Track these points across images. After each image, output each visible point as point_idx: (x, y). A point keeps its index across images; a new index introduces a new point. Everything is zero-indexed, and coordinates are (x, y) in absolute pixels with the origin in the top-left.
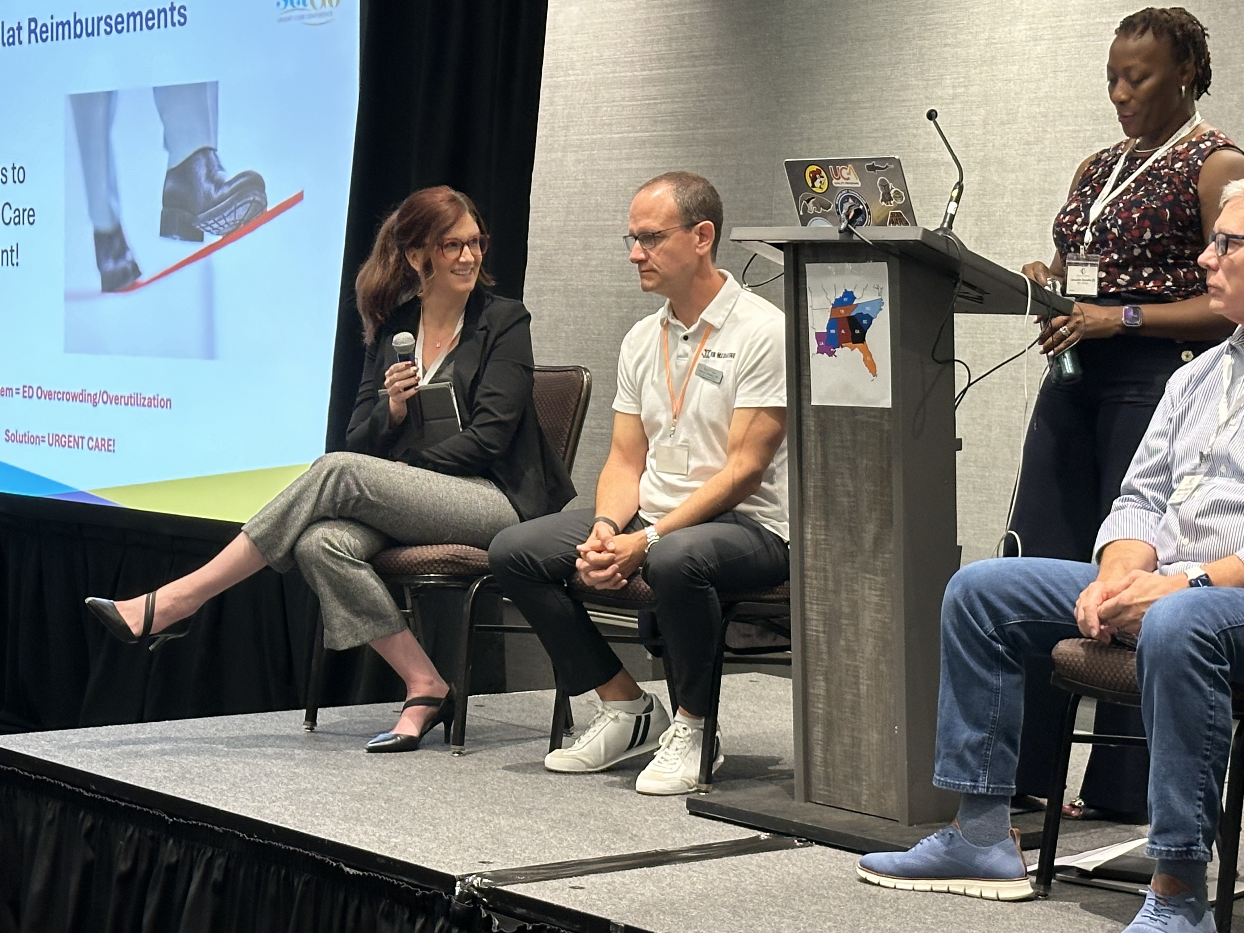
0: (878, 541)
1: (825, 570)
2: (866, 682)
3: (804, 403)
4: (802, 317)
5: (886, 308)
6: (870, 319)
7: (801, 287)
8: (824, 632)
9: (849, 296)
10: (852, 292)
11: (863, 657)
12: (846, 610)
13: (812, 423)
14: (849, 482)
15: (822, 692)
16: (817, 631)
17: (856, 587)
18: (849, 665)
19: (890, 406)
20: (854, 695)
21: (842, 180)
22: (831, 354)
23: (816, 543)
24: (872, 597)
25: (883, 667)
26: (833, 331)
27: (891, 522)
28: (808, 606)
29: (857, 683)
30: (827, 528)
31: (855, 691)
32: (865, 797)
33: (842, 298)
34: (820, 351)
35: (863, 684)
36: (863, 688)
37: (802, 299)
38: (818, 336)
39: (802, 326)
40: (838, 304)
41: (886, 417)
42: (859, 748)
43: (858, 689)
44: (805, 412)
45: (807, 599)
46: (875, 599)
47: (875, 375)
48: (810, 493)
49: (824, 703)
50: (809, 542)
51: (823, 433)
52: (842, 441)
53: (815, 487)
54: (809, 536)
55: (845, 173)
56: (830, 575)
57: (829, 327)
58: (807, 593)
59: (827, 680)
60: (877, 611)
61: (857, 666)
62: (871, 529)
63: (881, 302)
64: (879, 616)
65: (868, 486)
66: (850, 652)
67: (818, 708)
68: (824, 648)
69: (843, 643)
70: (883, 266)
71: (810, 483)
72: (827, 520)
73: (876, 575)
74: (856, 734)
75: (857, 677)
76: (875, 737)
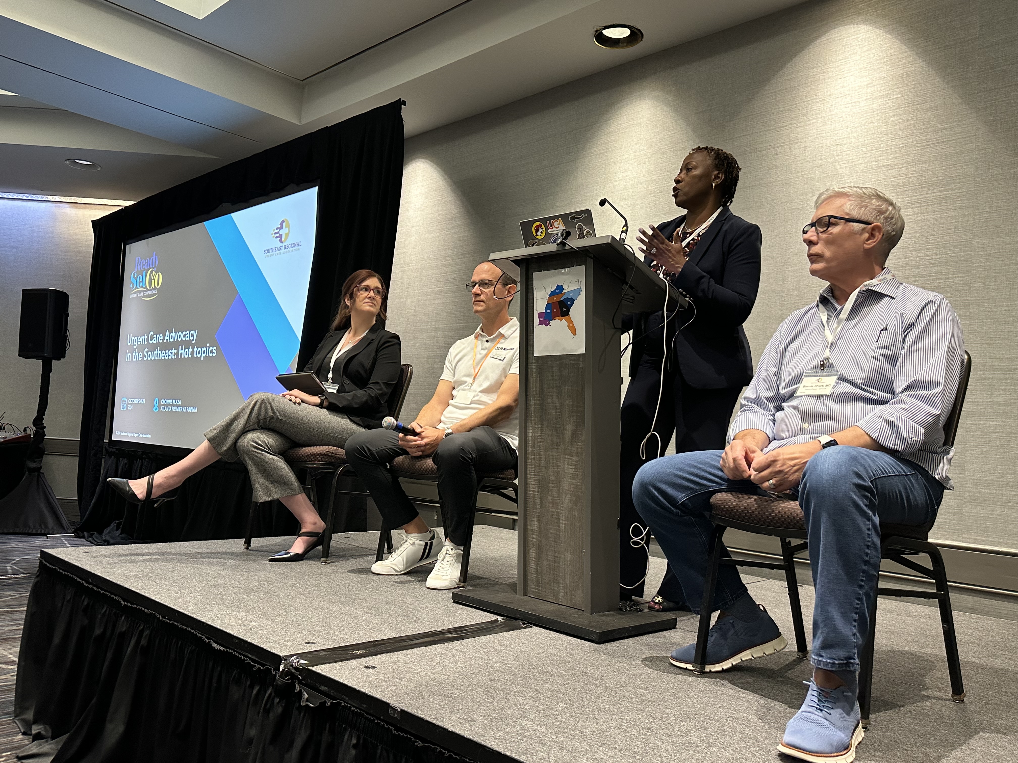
0: (574, 435)
1: (540, 454)
2: (564, 522)
3: (530, 356)
4: (530, 305)
5: (583, 293)
6: (573, 301)
7: (530, 287)
8: (538, 492)
9: (560, 288)
10: (562, 286)
11: (563, 507)
12: (553, 478)
13: (534, 367)
14: (556, 400)
15: (536, 528)
16: (534, 491)
17: (559, 464)
18: (553, 512)
19: (584, 352)
20: (556, 530)
21: (554, 229)
22: (547, 325)
23: (535, 438)
24: (570, 470)
25: (575, 513)
26: (549, 311)
27: (584, 423)
28: (528, 476)
29: (558, 523)
30: (542, 429)
31: (557, 528)
32: (561, 594)
33: (555, 290)
34: (540, 324)
35: (562, 523)
36: (562, 526)
37: (530, 294)
38: (540, 315)
39: (530, 310)
40: (553, 294)
41: (581, 359)
42: (559, 562)
43: (559, 527)
44: (530, 361)
45: (528, 472)
46: (571, 471)
47: (575, 334)
48: (532, 409)
49: (536, 535)
50: (530, 438)
51: (541, 372)
52: (552, 376)
53: (535, 405)
54: (530, 434)
55: (556, 224)
56: (543, 457)
57: (546, 309)
58: (528, 469)
59: (539, 521)
60: (573, 478)
61: (557, 512)
62: (570, 427)
63: (580, 290)
64: (574, 481)
65: (568, 402)
66: (555, 504)
67: (533, 538)
68: (538, 501)
69: (549, 498)
70: (582, 269)
71: (532, 402)
72: (542, 424)
73: (572, 456)
74: (557, 555)
75: (559, 519)
76: (569, 556)
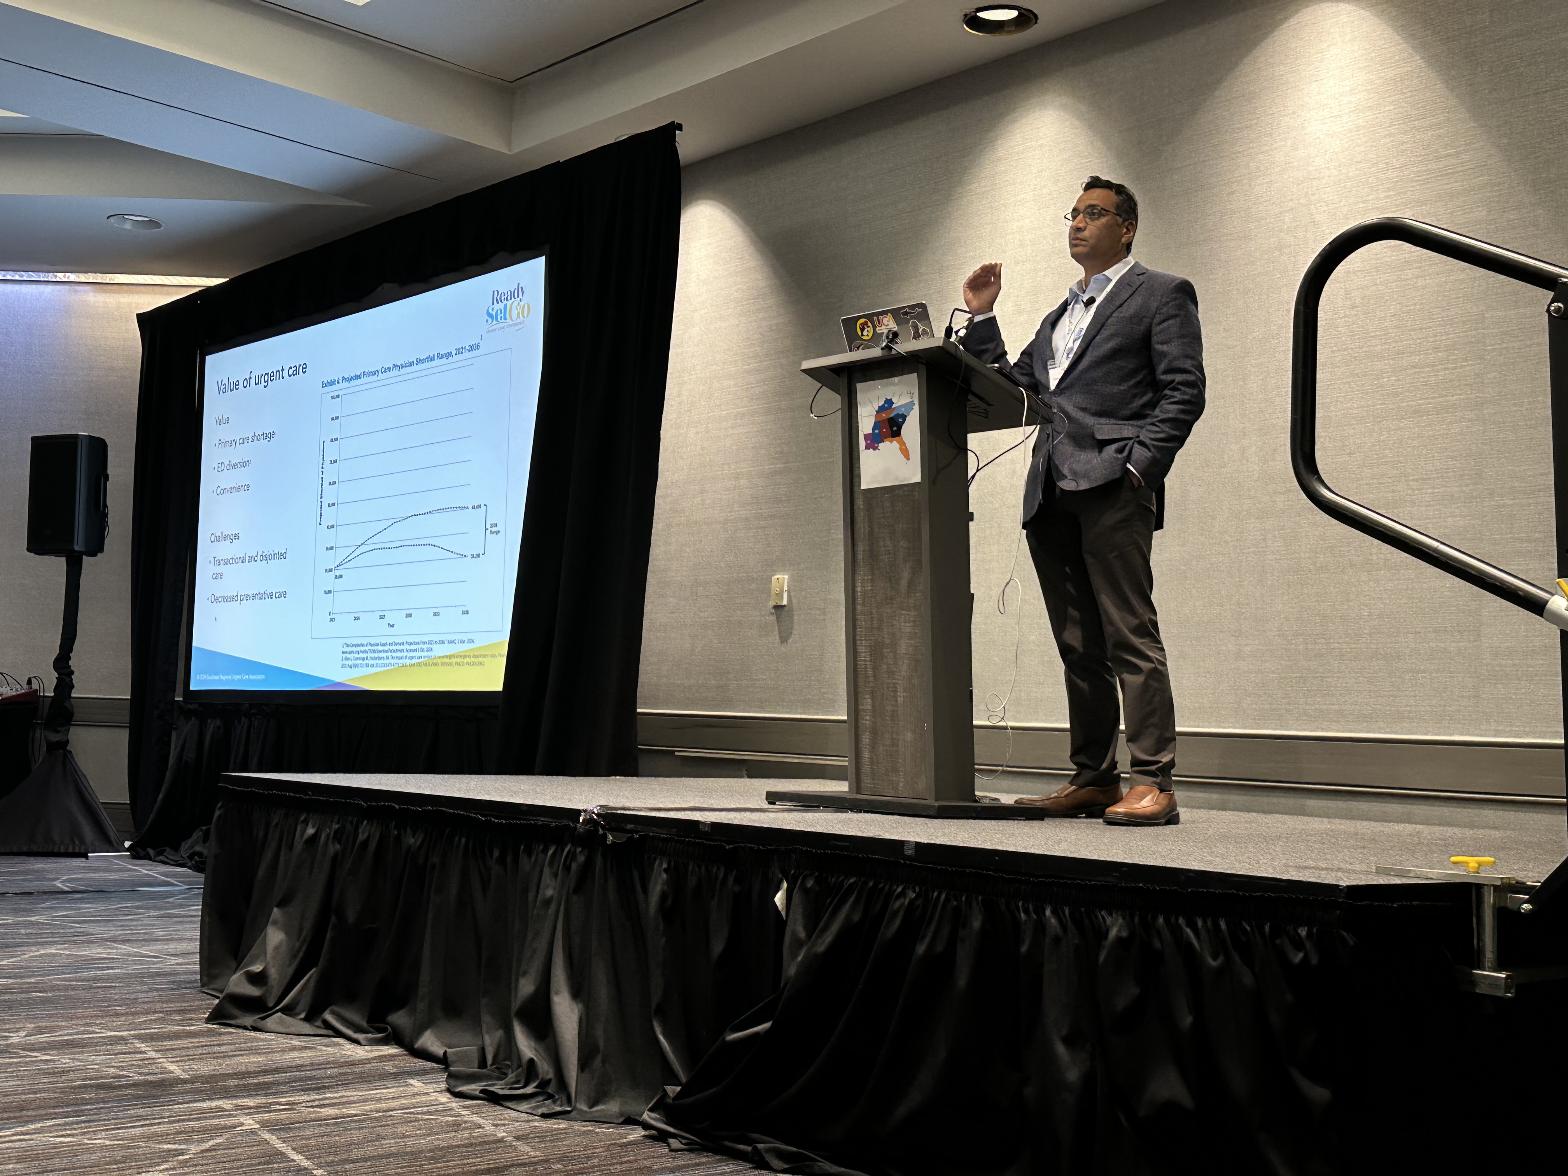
0: (911, 585)
1: (871, 614)
2: (902, 694)
3: (856, 489)
4: (854, 425)
5: (916, 408)
6: (904, 417)
7: (853, 401)
8: (871, 661)
9: (889, 402)
10: (891, 399)
11: (900, 676)
12: (888, 641)
13: (862, 503)
14: (889, 543)
15: (869, 707)
16: (865, 661)
17: (895, 622)
18: (889, 683)
19: (919, 480)
20: (893, 705)
21: (883, 327)
22: (875, 448)
23: (864, 592)
24: (907, 628)
25: (916, 681)
26: (877, 431)
27: (922, 568)
28: (858, 642)
29: (895, 697)
30: (872, 581)
31: (893, 703)
32: (901, 784)
33: (883, 405)
34: (867, 447)
35: (900, 697)
36: (900, 700)
37: (854, 411)
38: (866, 437)
39: (854, 431)
40: (881, 409)
41: (917, 489)
42: (897, 746)
43: (897, 701)
44: (856, 495)
45: (858, 638)
46: (908, 630)
47: (908, 459)
48: (860, 556)
49: (870, 716)
50: (859, 594)
51: (869, 509)
52: (884, 513)
53: (864, 551)
54: (859, 589)
55: (885, 321)
56: (875, 615)
57: (874, 429)
58: (858, 633)
59: (872, 698)
60: (911, 638)
61: (894, 683)
62: (906, 575)
63: (912, 403)
64: (912, 642)
65: (903, 544)
66: (891, 673)
67: (866, 720)
68: (870, 673)
69: (885, 667)
70: (915, 376)
71: (861, 548)
72: (873, 574)
73: (910, 611)
74: (894, 736)
75: (896, 692)
76: (909, 736)
